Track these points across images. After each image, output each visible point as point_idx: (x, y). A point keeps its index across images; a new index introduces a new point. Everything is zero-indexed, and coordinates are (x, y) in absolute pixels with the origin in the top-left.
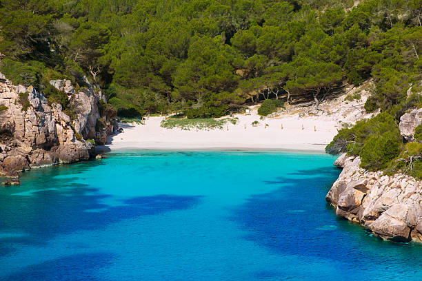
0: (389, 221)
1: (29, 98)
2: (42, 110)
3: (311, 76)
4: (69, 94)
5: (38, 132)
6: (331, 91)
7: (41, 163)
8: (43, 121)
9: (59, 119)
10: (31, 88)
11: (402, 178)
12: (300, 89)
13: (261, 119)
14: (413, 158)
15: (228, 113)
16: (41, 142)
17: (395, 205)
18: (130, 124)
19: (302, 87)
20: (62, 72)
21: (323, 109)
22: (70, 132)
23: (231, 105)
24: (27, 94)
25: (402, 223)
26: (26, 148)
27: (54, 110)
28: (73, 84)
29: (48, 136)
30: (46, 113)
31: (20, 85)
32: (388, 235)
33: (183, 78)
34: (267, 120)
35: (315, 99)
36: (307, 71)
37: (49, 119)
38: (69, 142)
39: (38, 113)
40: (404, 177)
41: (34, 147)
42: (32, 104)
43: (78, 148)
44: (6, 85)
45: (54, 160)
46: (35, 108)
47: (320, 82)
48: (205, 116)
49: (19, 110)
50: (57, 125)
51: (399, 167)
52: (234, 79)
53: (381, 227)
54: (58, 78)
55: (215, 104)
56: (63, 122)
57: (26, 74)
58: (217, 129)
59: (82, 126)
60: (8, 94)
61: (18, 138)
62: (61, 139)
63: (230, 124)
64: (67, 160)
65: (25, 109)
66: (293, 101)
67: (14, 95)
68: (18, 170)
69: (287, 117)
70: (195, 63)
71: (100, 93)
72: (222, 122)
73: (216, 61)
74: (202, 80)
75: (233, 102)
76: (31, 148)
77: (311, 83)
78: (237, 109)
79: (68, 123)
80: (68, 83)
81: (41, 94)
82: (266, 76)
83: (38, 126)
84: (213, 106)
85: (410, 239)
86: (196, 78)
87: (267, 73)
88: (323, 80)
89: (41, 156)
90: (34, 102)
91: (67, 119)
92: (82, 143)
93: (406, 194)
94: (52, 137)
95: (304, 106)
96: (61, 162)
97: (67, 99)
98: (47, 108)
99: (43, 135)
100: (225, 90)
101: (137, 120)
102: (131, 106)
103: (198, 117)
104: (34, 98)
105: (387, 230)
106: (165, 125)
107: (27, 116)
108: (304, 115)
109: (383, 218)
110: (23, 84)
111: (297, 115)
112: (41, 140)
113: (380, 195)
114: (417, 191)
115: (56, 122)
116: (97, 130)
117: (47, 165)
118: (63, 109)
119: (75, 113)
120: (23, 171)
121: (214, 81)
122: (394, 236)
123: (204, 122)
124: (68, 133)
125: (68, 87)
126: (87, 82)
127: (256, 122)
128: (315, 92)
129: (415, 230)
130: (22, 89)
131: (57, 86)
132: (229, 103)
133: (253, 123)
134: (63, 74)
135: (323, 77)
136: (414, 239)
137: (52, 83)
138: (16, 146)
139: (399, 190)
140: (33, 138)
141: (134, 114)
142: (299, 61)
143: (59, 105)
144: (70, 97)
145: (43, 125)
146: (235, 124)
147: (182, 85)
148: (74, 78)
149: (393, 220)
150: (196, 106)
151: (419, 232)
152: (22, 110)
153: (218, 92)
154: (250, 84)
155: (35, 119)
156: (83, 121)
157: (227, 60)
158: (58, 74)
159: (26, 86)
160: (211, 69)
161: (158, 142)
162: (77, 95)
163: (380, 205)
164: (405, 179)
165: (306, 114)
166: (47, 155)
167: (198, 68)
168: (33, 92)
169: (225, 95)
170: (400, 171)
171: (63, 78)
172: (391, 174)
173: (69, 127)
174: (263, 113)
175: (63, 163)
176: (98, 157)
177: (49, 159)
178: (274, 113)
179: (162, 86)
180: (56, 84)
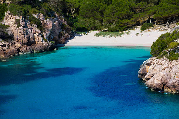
0: (154, 81)
1: (20, 21)
2: (27, 27)
3: (166, 11)
4: (42, 20)
5: (24, 37)
6: (176, 19)
7: (25, 51)
8: (27, 33)
9: (35, 32)
10: (21, 17)
11: (164, 60)
12: (160, 18)
13: (141, 32)
14: (170, 50)
15: (127, 30)
16: (26, 42)
17: (158, 73)
18: (81, 34)
19: (161, 17)
20: (39, 10)
21: (171, 27)
22: (41, 38)
23: (128, 26)
24: (19, 20)
25: (159, 82)
26: (18, 45)
27: (33, 27)
28: (44, 16)
29: (30, 39)
30: (30, 29)
31: (16, 16)
32: (153, 88)
33: (108, 14)
34: (144, 32)
35: (168, 22)
36: (164, 9)
37: (31, 32)
38: (40, 42)
39: (24, 29)
40: (165, 59)
41: (22, 44)
42: (21, 24)
43: (44, 45)
44: (11, 16)
45: (31, 51)
46: (23, 27)
47: (170, 14)
48: (116, 31)
49: (16, 27)
50: (35, 34)
51: (164, 54)
52: (130, 13)
53: (150, 84)
54: (37, 13)
55: (121, 25)
56: (37, 33)
57: (19, 11)
58: (119, 37)
59: (48, 35)
60: (12, 20)
61: (15, 40)
62: (37, 41)
63: (126, 34)
64: (37, 50)
65: (18, 27)
66: (158, 24)
67: (14, 20)
68: (12, 54)
69: (154, 31)
70: (113, 6)
71: (64, 20)
72: (122, 33)
73: (122, 5)
74: (116, 14)
75: (129, 24)
76: (20, 45)
77: (165, 15)
78: (132, 27)
79: (40, 34)
80: (41, 15)
81: (27, 20)
82: (146, 12)
83: (24, 35)
84: (120, 26)
85: (163, 90)
86: (113, 13)
87: (147, 10)
88: (171, 13)
89: (25, 48)
90: (22, 23)
91: (39, 31)
92: (46, 43)
93: (163, 67)
94: (32, 40)
95: (162, 26)
96: (35, 51)
97: (41, 22)
98: (29, 27)
99: (27, 39)
100: (126, 18)
101: (84, 33)
102: (83, 26)
103: (113, 31)
104: (23, 22)
105: (152, 85)
106: (97, 35)
107: (19, 30)
108: (161, 30)
109: (152, 79)
110: (18, 15)
111: (158, 30)
112: (26, 41)
113: (153, 68)
114: (169, 66)
115: (34, 33)
116: (59, 37)
117: (27, 53)
118: (38, 27)
119: (44, 29)
120: (14, 55)
121: (121, 14)
122: (155, 88)
123: (114, 33)
124: (40, 38)
125: (41, 17)
126: (56, 15)
127: (138, 34)
128: (168, 19)
129: (166, 86)
130: (17, 18)
131: (36, 17)
132: (128, 24)
133: (136, 34)
134: (40, 11)
135: (171, 12)
136: (165, 90)
137: (34, 15)
138: (15, 44)
139: (161, 66)
140: (21, 40)
141: (85, 30)
142: (161, 4)
143: (35, 25)
144: (42, 22)
145: (27, 34)
146: (128, 34)
147: (107, 16)
148: (45, 13)
149: (155, 81)
150: (113, 26)
151: (167, 86)
152: (17, 27)
153: (123, 20)
154: (138, 16)
155: (23, 32)
156: (48, 33)
157: (128, 5)
158: (37, 11)
159: (19, 16)
160: (120, 9)
161: (88, 43)
162: (45, 21)
163: (152, 73)
164: (165, 60)
165: (163, 30)
166: (28, 48)
167: (114, 9)
168: (22, 19)
169: (126, 21)
170: (165, 56)
171: (39, 13)
172: (160, 58)
173: (40, 35)
174: (143, 29)
175: (36, 52)
176: (55, 49)
177: (29, 50)
178: (148, 29)
179: (100, 17)
180: (36, 16)
